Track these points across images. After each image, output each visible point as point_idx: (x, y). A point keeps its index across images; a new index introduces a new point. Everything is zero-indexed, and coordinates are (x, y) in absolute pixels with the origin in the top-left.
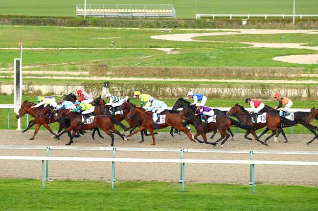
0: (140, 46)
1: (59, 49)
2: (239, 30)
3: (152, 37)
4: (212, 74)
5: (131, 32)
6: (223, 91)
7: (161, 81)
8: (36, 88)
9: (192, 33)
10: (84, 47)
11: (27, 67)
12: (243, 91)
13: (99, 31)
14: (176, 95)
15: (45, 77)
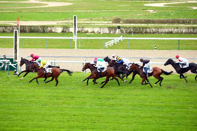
0: (138, 9)
1: (100, 11)
2: (187, 1)
3: (145, 5)
4: (170, 22)
5: (135, 3)
6: (174, 30)
7: (146, 26)
8: (86, 29)
9: (164, 2)
10: (111, 10)
11: (84, 20)
12: (184, 30)
13: (120, 2)
14: (152, 32)
15: (91, 24)
